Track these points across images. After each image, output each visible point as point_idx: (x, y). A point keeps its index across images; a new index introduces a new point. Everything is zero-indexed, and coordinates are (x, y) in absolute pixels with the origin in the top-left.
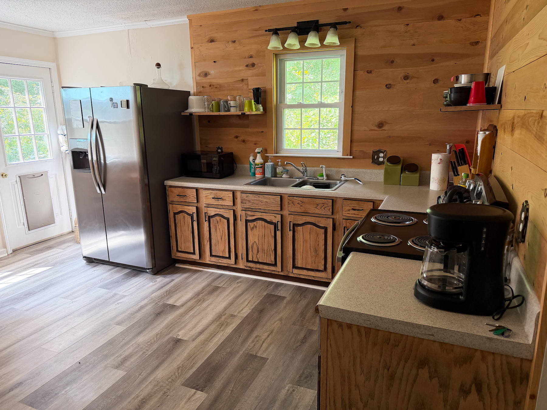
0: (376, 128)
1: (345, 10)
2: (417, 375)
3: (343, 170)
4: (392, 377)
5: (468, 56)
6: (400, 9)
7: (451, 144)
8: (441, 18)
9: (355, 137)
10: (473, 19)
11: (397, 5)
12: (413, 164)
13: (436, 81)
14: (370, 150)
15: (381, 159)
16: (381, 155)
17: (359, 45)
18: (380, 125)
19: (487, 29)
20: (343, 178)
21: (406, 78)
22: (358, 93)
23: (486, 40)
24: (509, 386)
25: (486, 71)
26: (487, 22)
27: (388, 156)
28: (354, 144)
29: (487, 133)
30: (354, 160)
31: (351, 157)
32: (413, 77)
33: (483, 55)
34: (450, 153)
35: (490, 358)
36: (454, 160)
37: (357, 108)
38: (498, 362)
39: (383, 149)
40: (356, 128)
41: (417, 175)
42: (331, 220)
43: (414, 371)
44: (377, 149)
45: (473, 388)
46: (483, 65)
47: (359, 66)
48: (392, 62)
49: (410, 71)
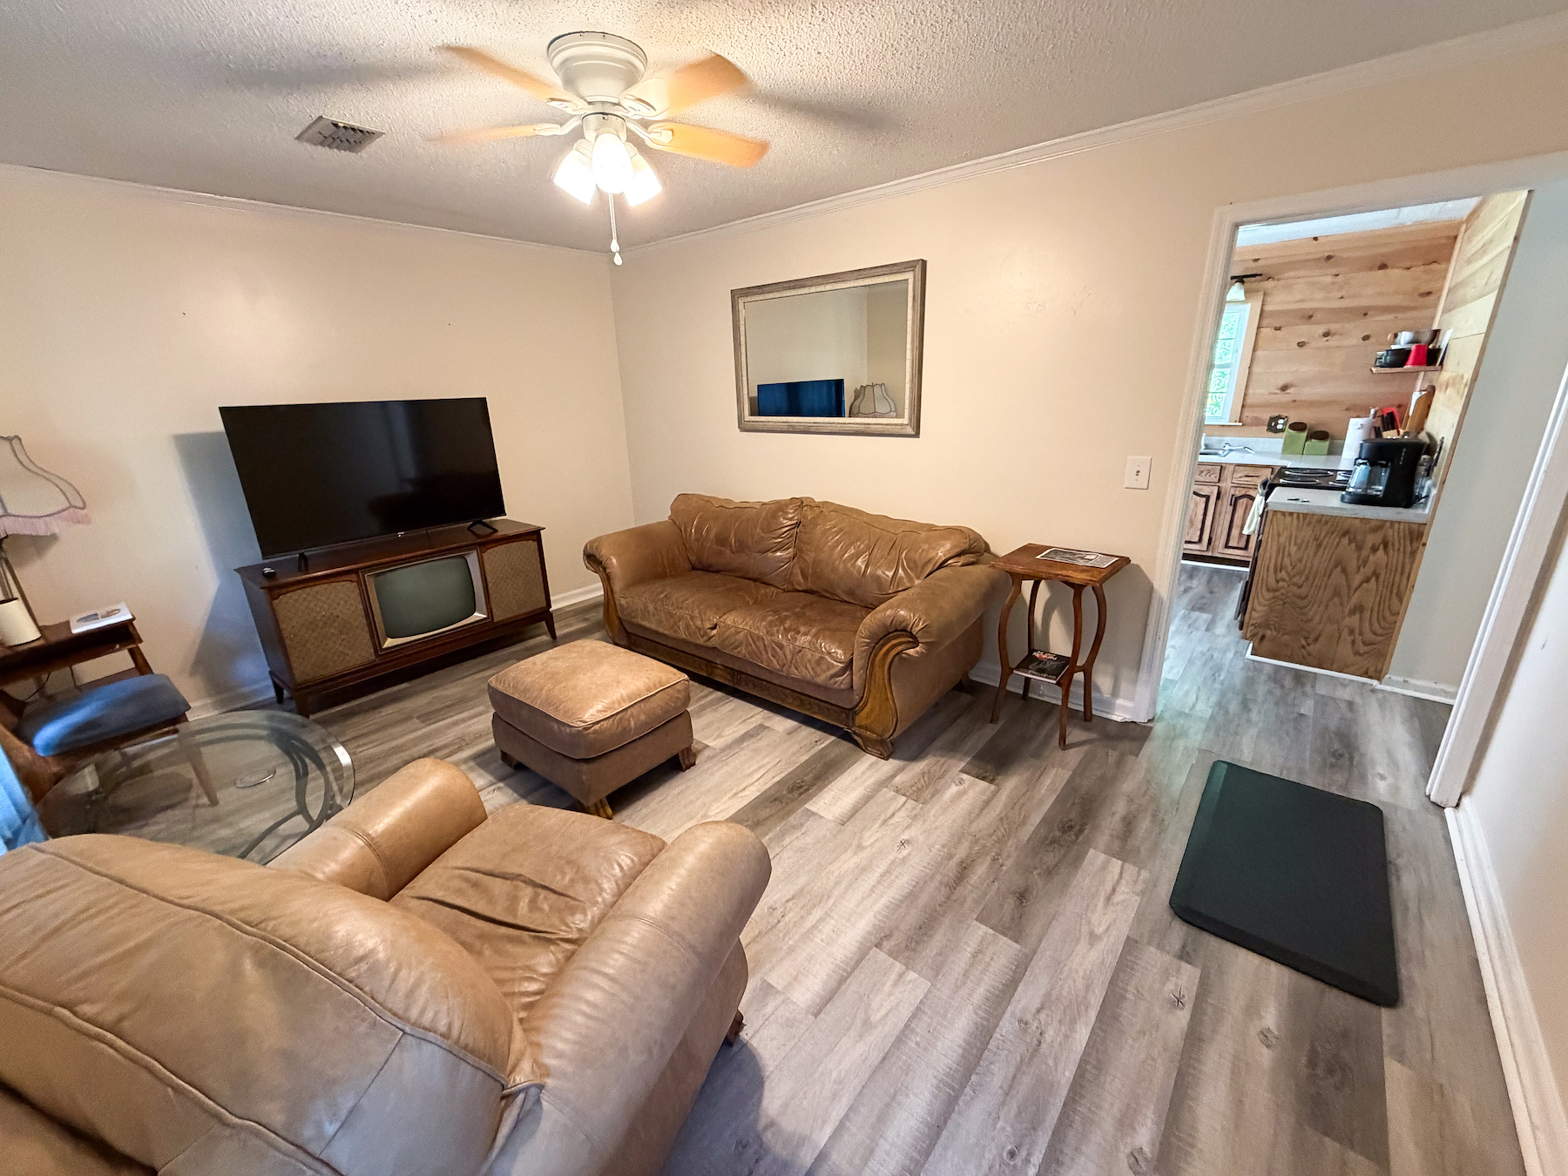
0: (1279, 392)
1: (1256, 260)
2: (1340, 542)
3: (1227, 439)
4: (1319, 546)
5: (1413, 308)
6: (1329, 258)
7: (1377, 408)
8: (1383, 267)
9: (1249, 401)
10: (1427, 267)
11: (1326, 255)
12: (1322, 432)
13: (1366, 338)
14: (1266, 417)
15: (1280, 427)
16: (1281, 421)
17: (1269, 299)
18: (1284, 388)
19: (1445, 278)
20: (1227, 447)
21: (1326, 334)
22: (1259, 353)
23: (1441, 290)
24: (1408, 543)
25: (1435, 327)
26: (1446, 270)
27: (1290, 422)
28: (1246, 409)
29: (1424, 393)
30: (1244, 428)
31: (1241, 424)
32: (1334, 334)
33: (1436, 306)
34: (1374, 417)
35: (1396, 526)
36: (1379, 424)
37: (1256, 369)
38: (1402, 527)
39: (1284, 415)
40: (1250, 391)
41: (1326, 444)
42: (1217, 488)
43: (1337, 540)
44: (1276, 414)
45: (1381, 547)
46: (1433, 318)
47: (1265, 322)
48: (1311, 317)
49: (1333, 327)
